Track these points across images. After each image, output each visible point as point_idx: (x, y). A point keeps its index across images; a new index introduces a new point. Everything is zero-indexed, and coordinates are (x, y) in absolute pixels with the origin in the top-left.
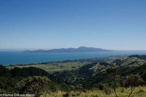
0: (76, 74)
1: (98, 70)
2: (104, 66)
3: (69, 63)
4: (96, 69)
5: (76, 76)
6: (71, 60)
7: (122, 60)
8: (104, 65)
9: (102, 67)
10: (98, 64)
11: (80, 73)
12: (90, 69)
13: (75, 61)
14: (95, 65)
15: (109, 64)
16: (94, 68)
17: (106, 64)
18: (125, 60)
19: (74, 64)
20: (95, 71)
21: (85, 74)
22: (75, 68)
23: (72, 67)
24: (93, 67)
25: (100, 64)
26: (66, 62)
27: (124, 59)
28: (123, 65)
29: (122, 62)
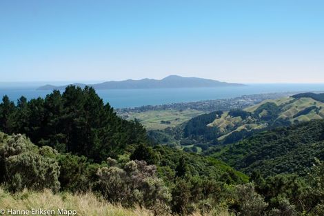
0: (177, 138)
1: (227, 127)
2: (241, 119)
3: (152, 113)
4: (225, 124)
5: (179, 141)
6: (154, 105)
7: (278, 104)
8: (239, 117)
9: (237, 121)
10: (225, 114)
11: (186, 135)
12: (210, 125)
13: (165, 108)
14: (220, 117)
15: (250, 114)
16: (219, 124)
17: (244, 115)
18: (287, 104)
19: (166, 116)
20: (222, 130)
21: (200, 137)
22: (168, 123)
23: (163, 122)
24: (216, 121)
25: (229, 114)
26: (143, 109)
27: (284, 102)
28: (283, 115)
29: (280, 109)
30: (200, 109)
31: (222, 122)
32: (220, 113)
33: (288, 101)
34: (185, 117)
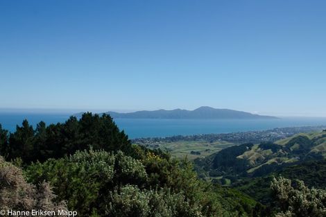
0: (206, 169)
1: (258, 160)
2: (272, 152)
3: (183, 143)
4: (255, 156)
5: (208, 172)
6: (185, 136)
7: (310, 138)
8: (270, 150)
9: (268, 154)
10: (255, 147)
11: (215, 166)
12: (240, 157)
13: (195, 138)
14: (250, 149)
15: (281, 147)
16: (249, 156)
17: (275, 148)
18: (319, 138)
19: (195, 146)
20: (252, 162)
21: (230, 169)
22: (198, 153)
23: (192, 153)
24: (246, 154)
25: (260, 146)
26: (173, 139)
27: (317, 136)
28: (316, 149)
29: (312, 143)
30: (231, 141)
31: (252, 154)
32: (250, 146)
33: (321, 135)
34: (215, 148)
